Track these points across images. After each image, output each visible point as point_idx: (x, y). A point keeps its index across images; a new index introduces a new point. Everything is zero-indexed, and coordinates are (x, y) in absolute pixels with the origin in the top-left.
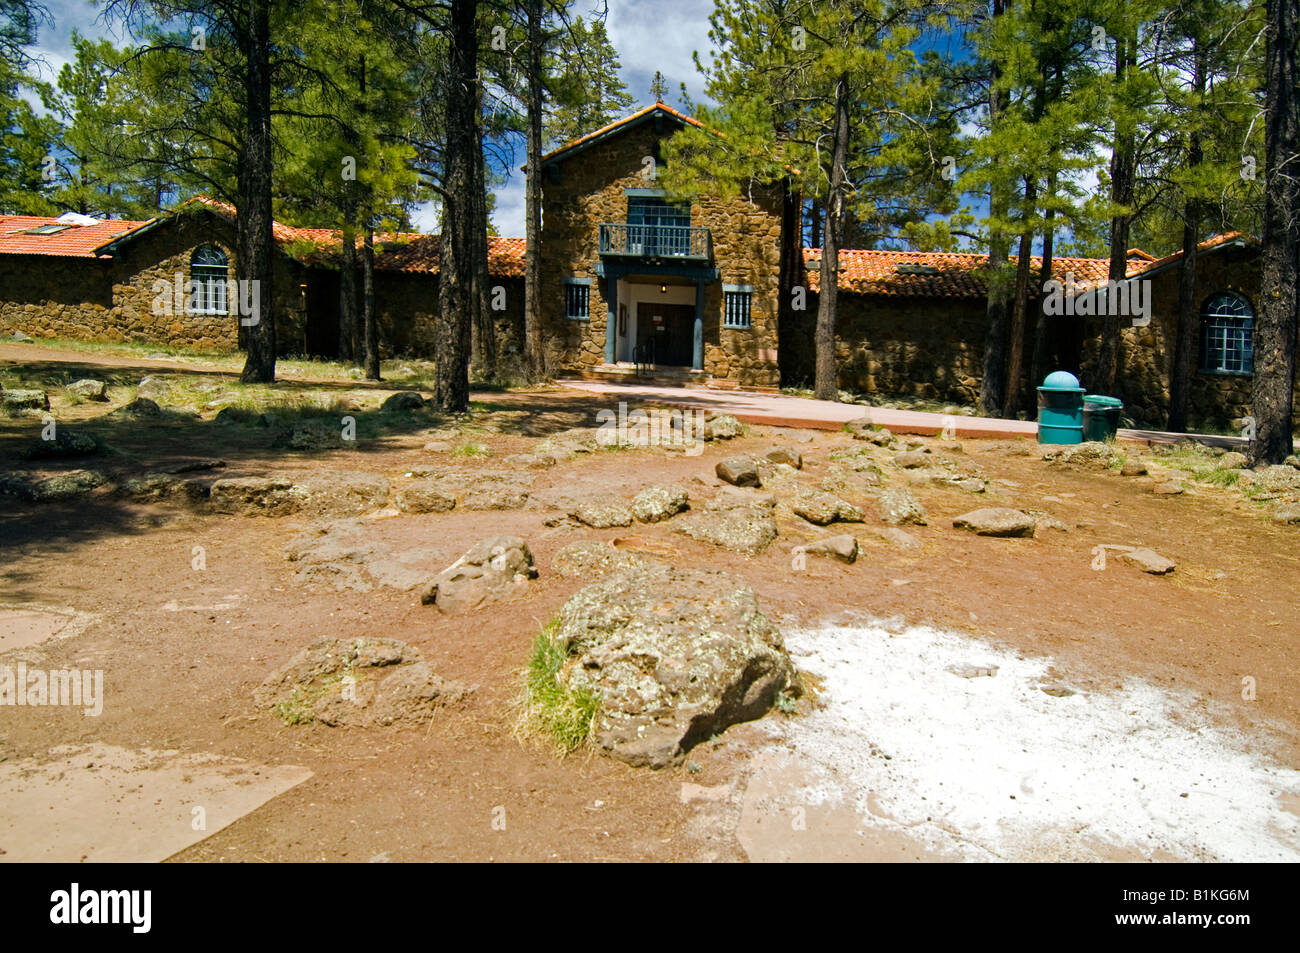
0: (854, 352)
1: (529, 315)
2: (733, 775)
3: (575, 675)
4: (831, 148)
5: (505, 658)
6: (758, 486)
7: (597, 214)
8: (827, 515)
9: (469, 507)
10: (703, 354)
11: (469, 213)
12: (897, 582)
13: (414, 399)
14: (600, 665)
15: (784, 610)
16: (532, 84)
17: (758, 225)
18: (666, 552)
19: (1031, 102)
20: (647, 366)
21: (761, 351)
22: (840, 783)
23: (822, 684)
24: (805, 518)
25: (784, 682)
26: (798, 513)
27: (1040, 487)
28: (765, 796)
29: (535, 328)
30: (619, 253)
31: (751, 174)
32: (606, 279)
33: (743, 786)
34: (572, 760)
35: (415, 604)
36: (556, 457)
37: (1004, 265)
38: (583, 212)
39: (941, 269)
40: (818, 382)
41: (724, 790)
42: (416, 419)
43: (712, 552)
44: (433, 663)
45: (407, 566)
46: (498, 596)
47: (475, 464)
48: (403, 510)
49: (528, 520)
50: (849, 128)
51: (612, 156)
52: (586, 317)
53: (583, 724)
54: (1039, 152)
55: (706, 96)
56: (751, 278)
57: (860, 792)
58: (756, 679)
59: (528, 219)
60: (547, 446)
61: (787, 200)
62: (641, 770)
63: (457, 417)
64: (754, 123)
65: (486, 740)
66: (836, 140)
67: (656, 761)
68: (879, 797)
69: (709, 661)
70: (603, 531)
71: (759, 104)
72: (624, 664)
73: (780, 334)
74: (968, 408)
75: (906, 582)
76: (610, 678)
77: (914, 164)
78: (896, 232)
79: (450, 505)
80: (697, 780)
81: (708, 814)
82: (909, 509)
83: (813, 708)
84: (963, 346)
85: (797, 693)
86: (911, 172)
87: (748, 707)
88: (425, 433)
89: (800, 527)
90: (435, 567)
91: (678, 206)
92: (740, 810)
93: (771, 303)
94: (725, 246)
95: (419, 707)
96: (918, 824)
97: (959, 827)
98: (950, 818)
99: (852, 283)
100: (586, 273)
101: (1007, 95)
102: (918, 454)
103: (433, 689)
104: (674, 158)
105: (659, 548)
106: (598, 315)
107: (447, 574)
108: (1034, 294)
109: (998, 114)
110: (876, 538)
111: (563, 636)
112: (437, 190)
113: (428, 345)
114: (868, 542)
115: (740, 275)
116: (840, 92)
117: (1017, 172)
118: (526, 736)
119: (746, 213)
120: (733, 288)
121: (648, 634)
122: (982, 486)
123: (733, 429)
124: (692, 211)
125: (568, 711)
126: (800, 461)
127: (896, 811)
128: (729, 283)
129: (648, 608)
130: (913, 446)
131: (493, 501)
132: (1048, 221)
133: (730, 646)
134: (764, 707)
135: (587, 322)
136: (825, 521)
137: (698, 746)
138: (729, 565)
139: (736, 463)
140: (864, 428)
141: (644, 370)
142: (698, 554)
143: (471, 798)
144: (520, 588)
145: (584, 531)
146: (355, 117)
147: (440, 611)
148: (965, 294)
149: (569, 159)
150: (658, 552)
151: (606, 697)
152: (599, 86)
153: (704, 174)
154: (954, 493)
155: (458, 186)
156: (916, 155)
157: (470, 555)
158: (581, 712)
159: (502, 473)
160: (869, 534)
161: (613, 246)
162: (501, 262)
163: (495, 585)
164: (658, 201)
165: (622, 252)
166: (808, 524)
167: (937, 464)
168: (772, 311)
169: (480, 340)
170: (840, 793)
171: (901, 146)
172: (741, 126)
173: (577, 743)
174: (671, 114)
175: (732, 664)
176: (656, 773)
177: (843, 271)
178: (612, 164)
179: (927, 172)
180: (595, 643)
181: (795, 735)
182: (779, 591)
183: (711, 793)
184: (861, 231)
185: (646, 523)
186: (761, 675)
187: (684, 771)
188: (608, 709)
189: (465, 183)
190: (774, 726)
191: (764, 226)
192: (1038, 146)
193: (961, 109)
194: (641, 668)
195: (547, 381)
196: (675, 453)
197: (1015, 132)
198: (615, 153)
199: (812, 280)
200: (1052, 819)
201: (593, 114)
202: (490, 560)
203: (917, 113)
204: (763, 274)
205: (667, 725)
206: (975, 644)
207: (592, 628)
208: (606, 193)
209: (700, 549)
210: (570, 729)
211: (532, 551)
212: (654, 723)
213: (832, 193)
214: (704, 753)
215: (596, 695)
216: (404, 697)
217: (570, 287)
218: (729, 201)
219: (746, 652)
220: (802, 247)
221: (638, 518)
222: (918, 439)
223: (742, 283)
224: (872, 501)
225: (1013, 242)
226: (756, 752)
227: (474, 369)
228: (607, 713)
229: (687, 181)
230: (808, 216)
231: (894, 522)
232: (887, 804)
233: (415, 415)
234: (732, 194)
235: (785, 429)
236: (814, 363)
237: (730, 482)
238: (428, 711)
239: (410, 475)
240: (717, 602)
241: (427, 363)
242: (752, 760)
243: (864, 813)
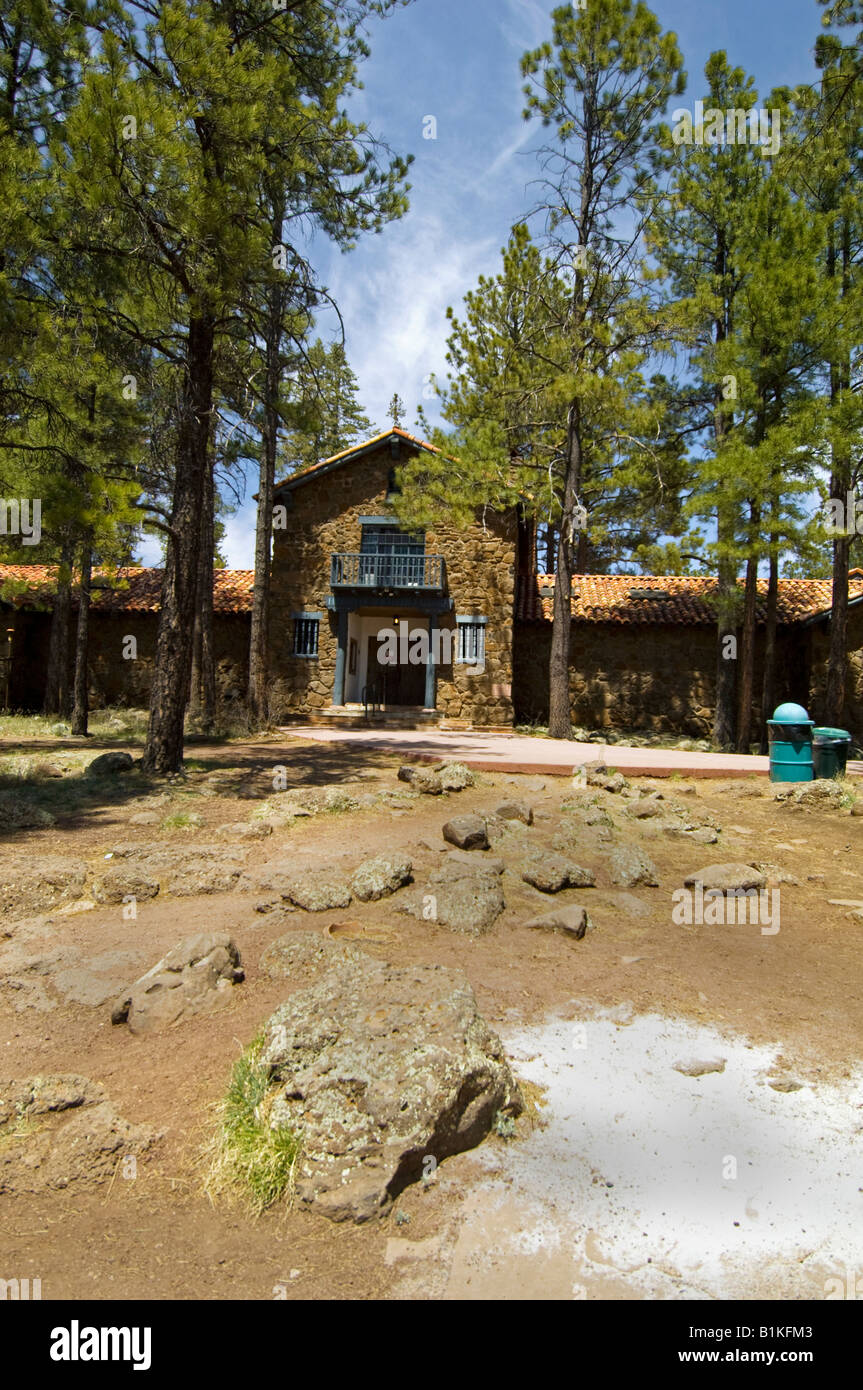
0: (590, 683)
1: (253, 656)
2: (443, 1223)
3: (275, 1110)
4: (563, 473)
5: (201, 1090)
6: (487, 848)
7: (330, 544)
8: (557, 881)
9: (173, 893)
10: (436, 692)
11: (195, 551)
12: (626, 960)
13: (123, 760)
14: (304, 1095)
15: (508, 1004)
16: (267, 411)
17: (492, 552)
18: (385, 938)
19: (752, 424)
20: (376, 706)
21: (495, 687)
22: (558, 1222)
23: (543, 1096)
24: (534, 885)
25: (503, 1098)
26: (526, 880)
27: (773, 833)
28: (478, 1247)
29: (259, 670)
30: (351, 584)
31: (485, 501)
32: (337, 613)
33: (453, 1236)
34: (267, 1219)
35: (104, 1023)
36: (272, 824)
37: (733, 590)
38: (316, 541)
39: (672, 592)
40: (552, 719)
41: (432, 1243)
42: (122, 784)
43: (434, 934)
44: (119, 1103)
45: (98, 975)
46: (199, 1008)
47: (184, 838)
48: (100, 902)
49: (236, 904)
50: (581, 453)
51: (347, 483)
52: (314, 655)
53: (282, 1172)
54: (761, 475)
55: (443, 419)
56: (486, 609)
57: (578, 1233)
58: (472, 1099)
59: (258, 552)
60: (264, 811)
61: (520, 526)
62: (344, 1225)
63: (170, 779)
64: (489, 448)
65: (172, 1199)
66: (569, 464)
67: (360, 1213)
68: (599, 1236)
69: (422, 1082)
70: (319, 915)
71: (493, 430)
72: (330, 1092)
73: (515, 668)
74: (702, 742)
75: (636, 958)
76: (314, 1111)
77: (643, 487)
78: (628, 553)
79: (152, 891)
80: (404, 1234)
81: (414, 1278)
82: (639, 869)
83: (533, 1128)
84: (697, 674)
85: (516, 1110)
86: (642, 495)
87: (463, 1134)
88: (134, 803)
89: (531, 897)
90: (130, 974)
91: (412, 534)
92: (449, 1268)
93: (505, 634)
94: (459, 575)
95: (99, 1162)
96: (638, 1268)
97: (681, 1268)
98: (671, 1257)
99: (586, 610)
100: (317, 607)
101: (730, 418)
102: (650, 801)
103: (116, 1138)
104: (409, 484)
105: (379, 932)
106: (328, 651)
107: (141, 985)
108: (762, 618)
109: (721, 438)
110: (606, 906)
111: (265, 1062)
112: (162, 527)
113: (144, 691)
114: (599, 911)
115: (474, 605)
116: (572, 417)
117: (742, 496)
118: (219, 1190)
119: (480, 540)
120: (467, 619)
121: (358, 1053)
122: (714, 836)
123: (463, 778)
124: (426, 539)
125: (267, 1156)
126: (531, 815)
127: (615, 1254)
128: (463, 613)
129: (359, 1019)
130: (646, 792)
131: (201, 884)
132: (772, 545)
133: (446, 1062)
134: (482, 1132)
135: (316, 660)
136: (554, 888)
137: (407, 1189)
138: (453, 949)
139: (464, 823)
140: (598, 772)
141: (373, 711)
142: (420, 937)
143: (152, 1277)
144: (223, 996)
145: (298, 916)
146: (82, 448)
147: (132, 1031)
148: (698, 619)
149: (304, 485)
150: (376, 938)
151: (309, 1135)
152: (336, 409)
153: (439, 500)
154: (686, 845)
155: (185, 523)
156: (645, 478)
157: (168, 958)
158: (281, 1156)
159: (213, 848)
160: (600, 901)
161: (345, 577)
162: (227, 597)
163: (195, 995)
164: (393, 529)
165: (353, 583)
166: (536, 892)
167: (669, 812)
168: (506, 642)
169: (200, 684)
170: (557, 1236)
171: (632, 468)
172: (476, 452)
173: (274, 1197)
174: (407, 439)
175: (446, 1084)
176: (360, 1227)
177: (577, 598)
178: (347, 491)
179: (656, 495)
180: (300, 1066)
181: (513, 1165)
182: (504, 979)
183: (419, 1249)
184: (595, 554)
185: (366, 901)
186: (478, 1094)
187: (391, 1222)
188: (311, 1150)
189: (193, 520)
190: (491, 1156)
191: (498, 553)
192: (759, 469)
193: (688, 431)
194: (349, 1096)
195: (269, 729)
196: (401, 812)
197: (737, 455)
198: (350, 480)
199: (547, 608)
200: (776, 1249)
201: (329, 438)
202: (192, 964)
203: (646, 436)
204: (498, 604)
205: (374, 1166)
206: (703, 1032)
207: (297, 1048)
208: (340, 521)
209: (422, 931)
210: (269, 1178)
211: (239, 946)
212: (360, 1164)
213: (565, 518)
214: (414, 1198)
215: (298, 1132)
216: (83, 1151)
217: (299, 622)
218: (463, 528)
219: (462, 1068)
220: (537, 572)
221: (358, 896)
222: (652, 782)
223: (476, 613)
224: (603, 860)
225: (741, 566)
226: (470, 1191)
227: (192, 717)
228: (309, 1155)
229: (422, 509)
230: (542, 539)
231: (625, 884)
232: (607, 1245)
233: (122, 779)
234: (466, 521)
235: (517, 776)
236: (549, 697)
237: (458, 844)
238: (109, 1167)
239: (110, 855)
240: (434, 1006)
241: (141, 712)
242: (465, 1202)
243: (582, 1259)
